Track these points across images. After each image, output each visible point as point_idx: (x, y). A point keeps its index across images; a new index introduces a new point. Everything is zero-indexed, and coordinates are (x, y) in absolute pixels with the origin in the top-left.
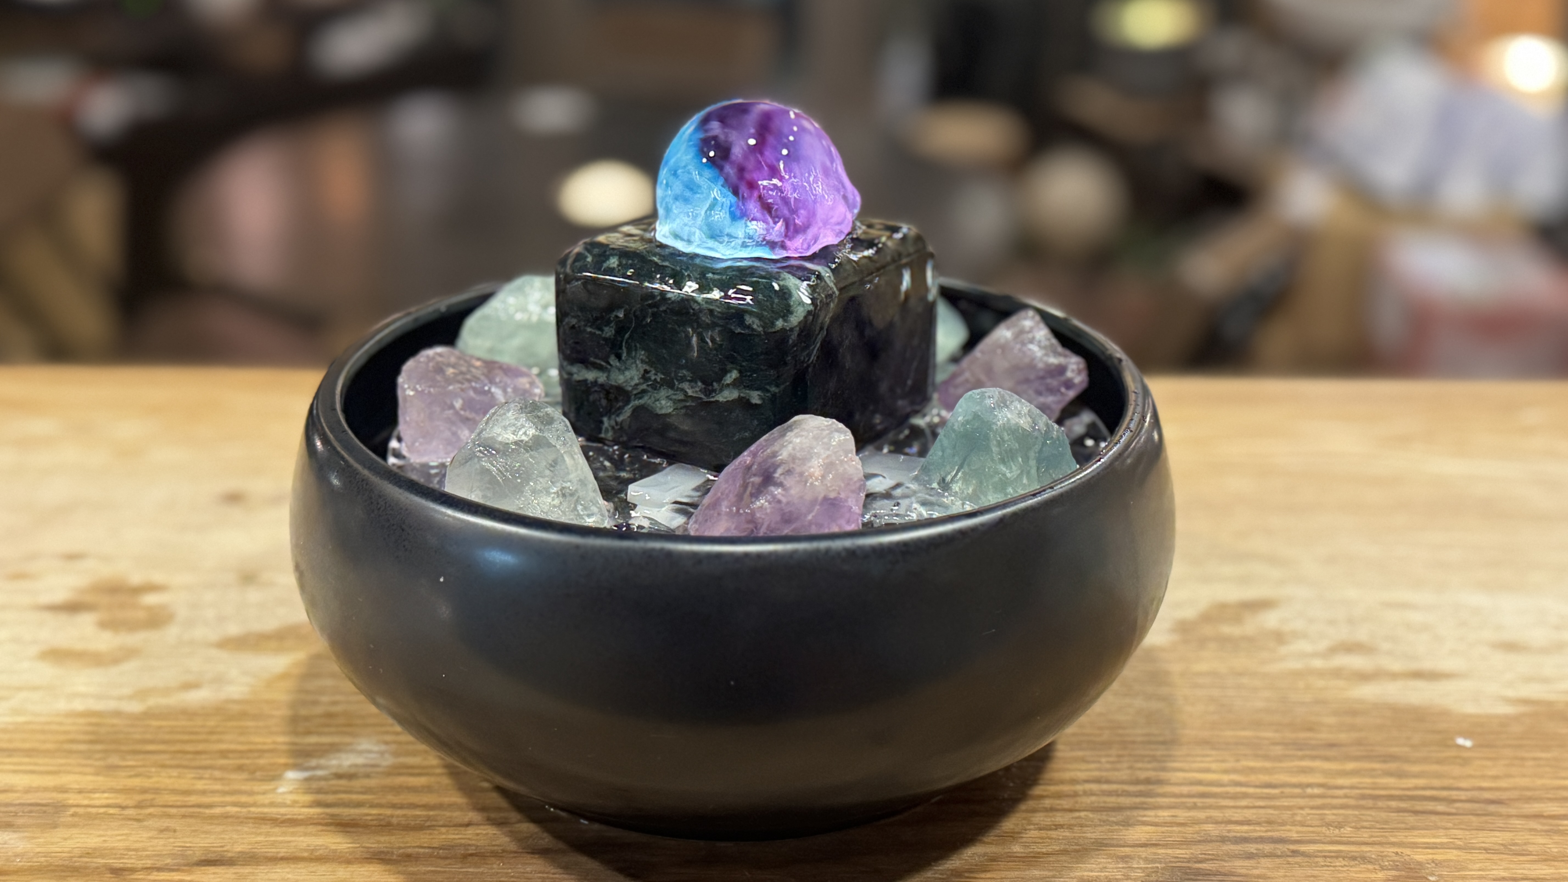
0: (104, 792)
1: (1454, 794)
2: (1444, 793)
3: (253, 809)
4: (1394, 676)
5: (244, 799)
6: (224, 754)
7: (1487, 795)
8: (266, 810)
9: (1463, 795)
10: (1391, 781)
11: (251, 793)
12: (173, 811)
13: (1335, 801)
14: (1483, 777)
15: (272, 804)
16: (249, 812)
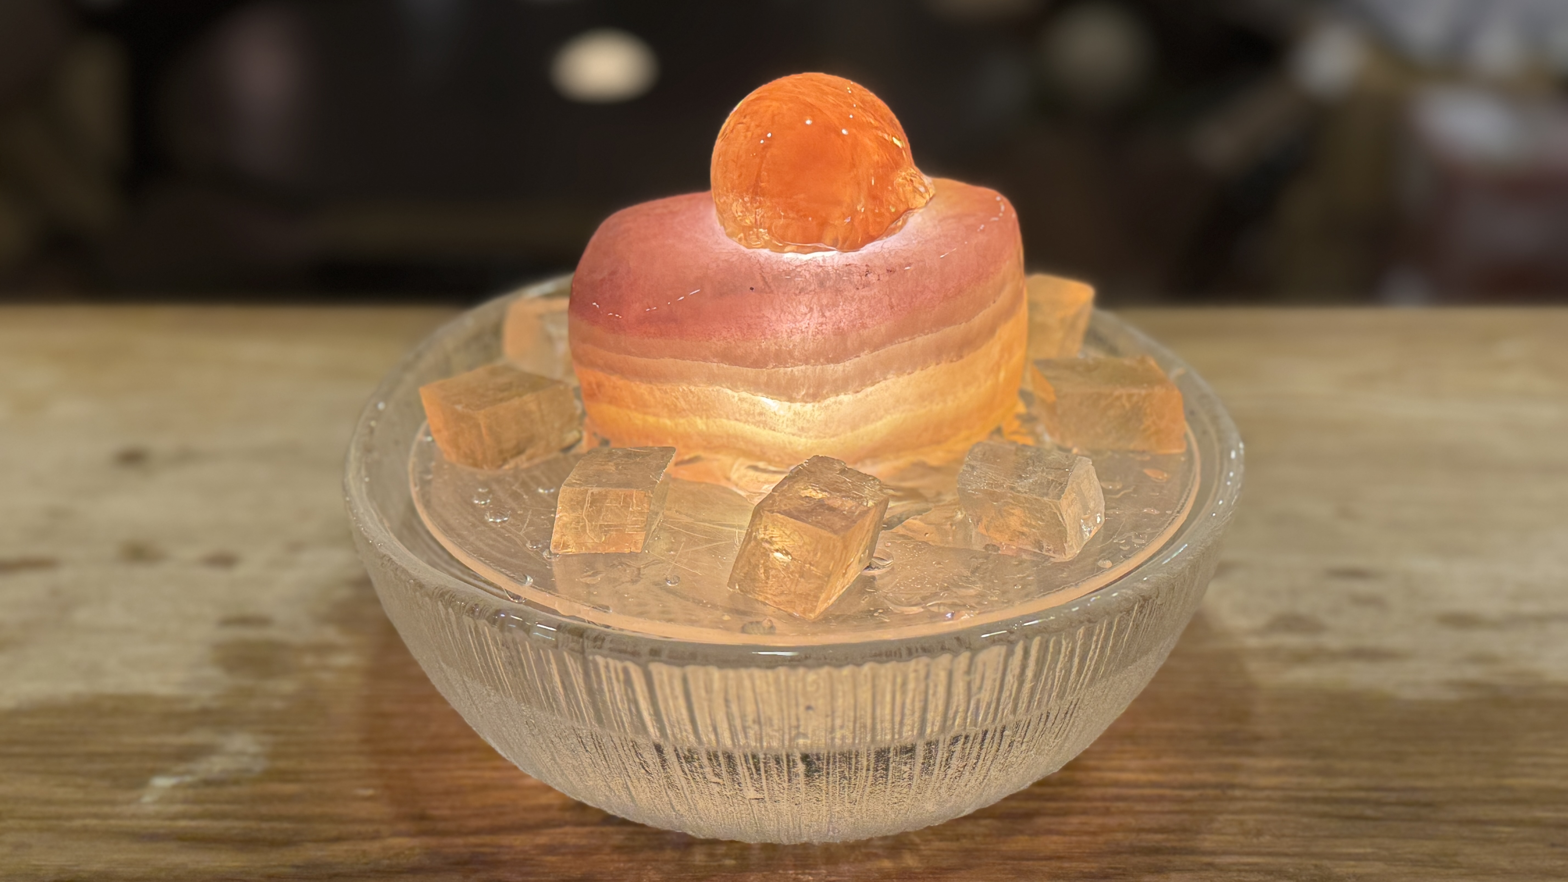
1: (1384, 796)
2: (1375, 795)
3: (113, 822)
4: (1334, 656)
5: (106, 809)
6: (91, 757)
9: (1392, 797)
10: (1317, 781)
11: (113, 803)
12: (31, 823)
13: (1257, 804)
15: (134, 816)
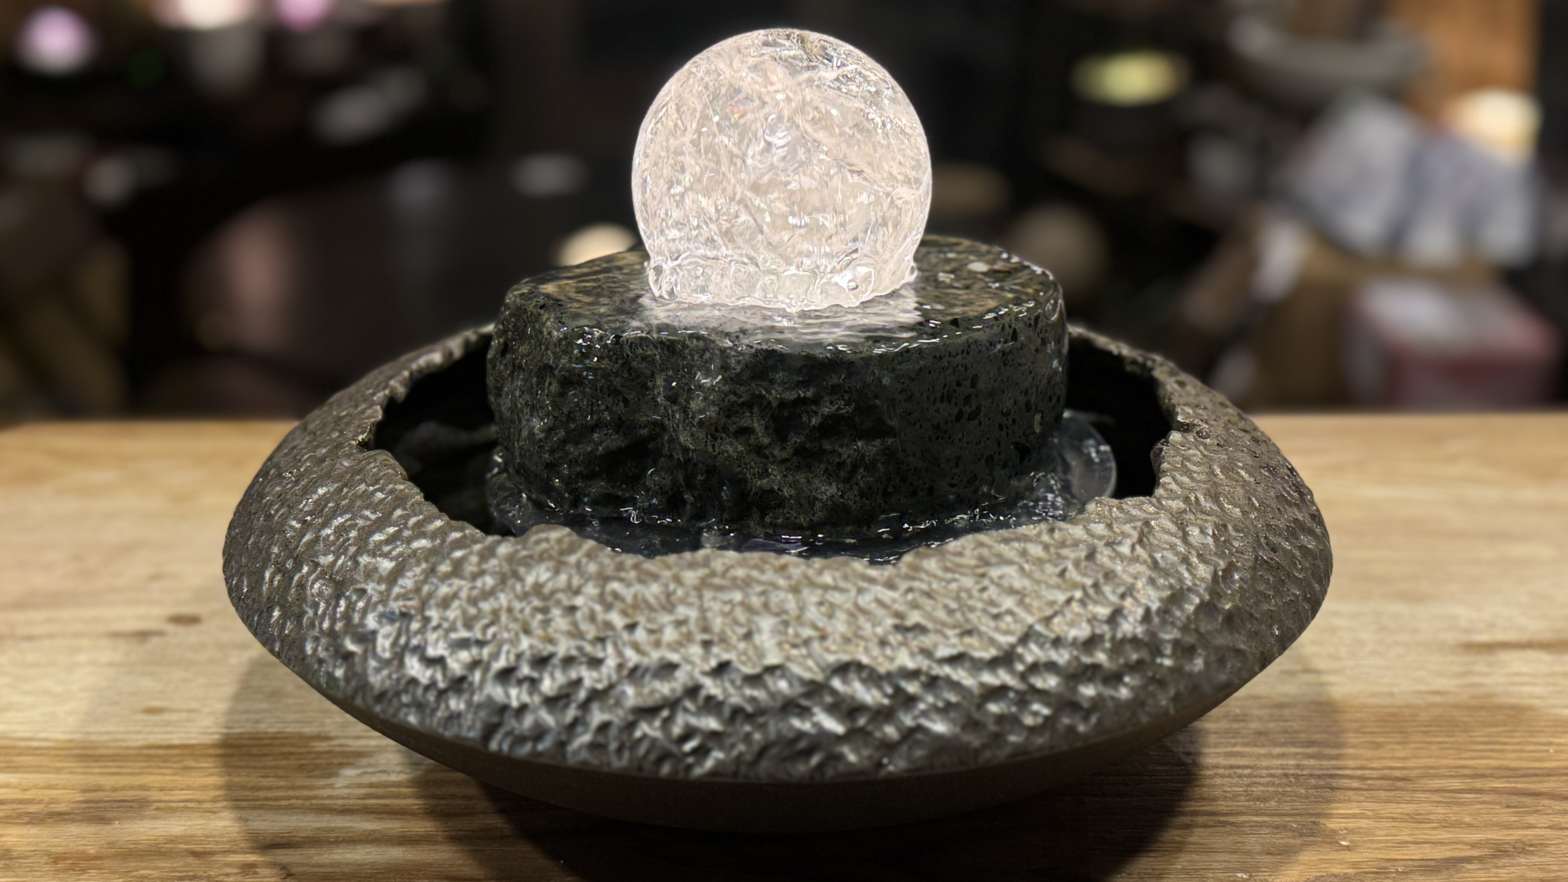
0: (182, 790)
1: (1367, 773)
3: (314, 802)
5: (306, 793)
7: (1398, 773)
8: (326, 802)
9: (1375, 774)
11: (311, 788)
12: (244, 804)
13: (1262, 780)
14: (1393, 758)
15: (330, 797)
16: (311, 804)
